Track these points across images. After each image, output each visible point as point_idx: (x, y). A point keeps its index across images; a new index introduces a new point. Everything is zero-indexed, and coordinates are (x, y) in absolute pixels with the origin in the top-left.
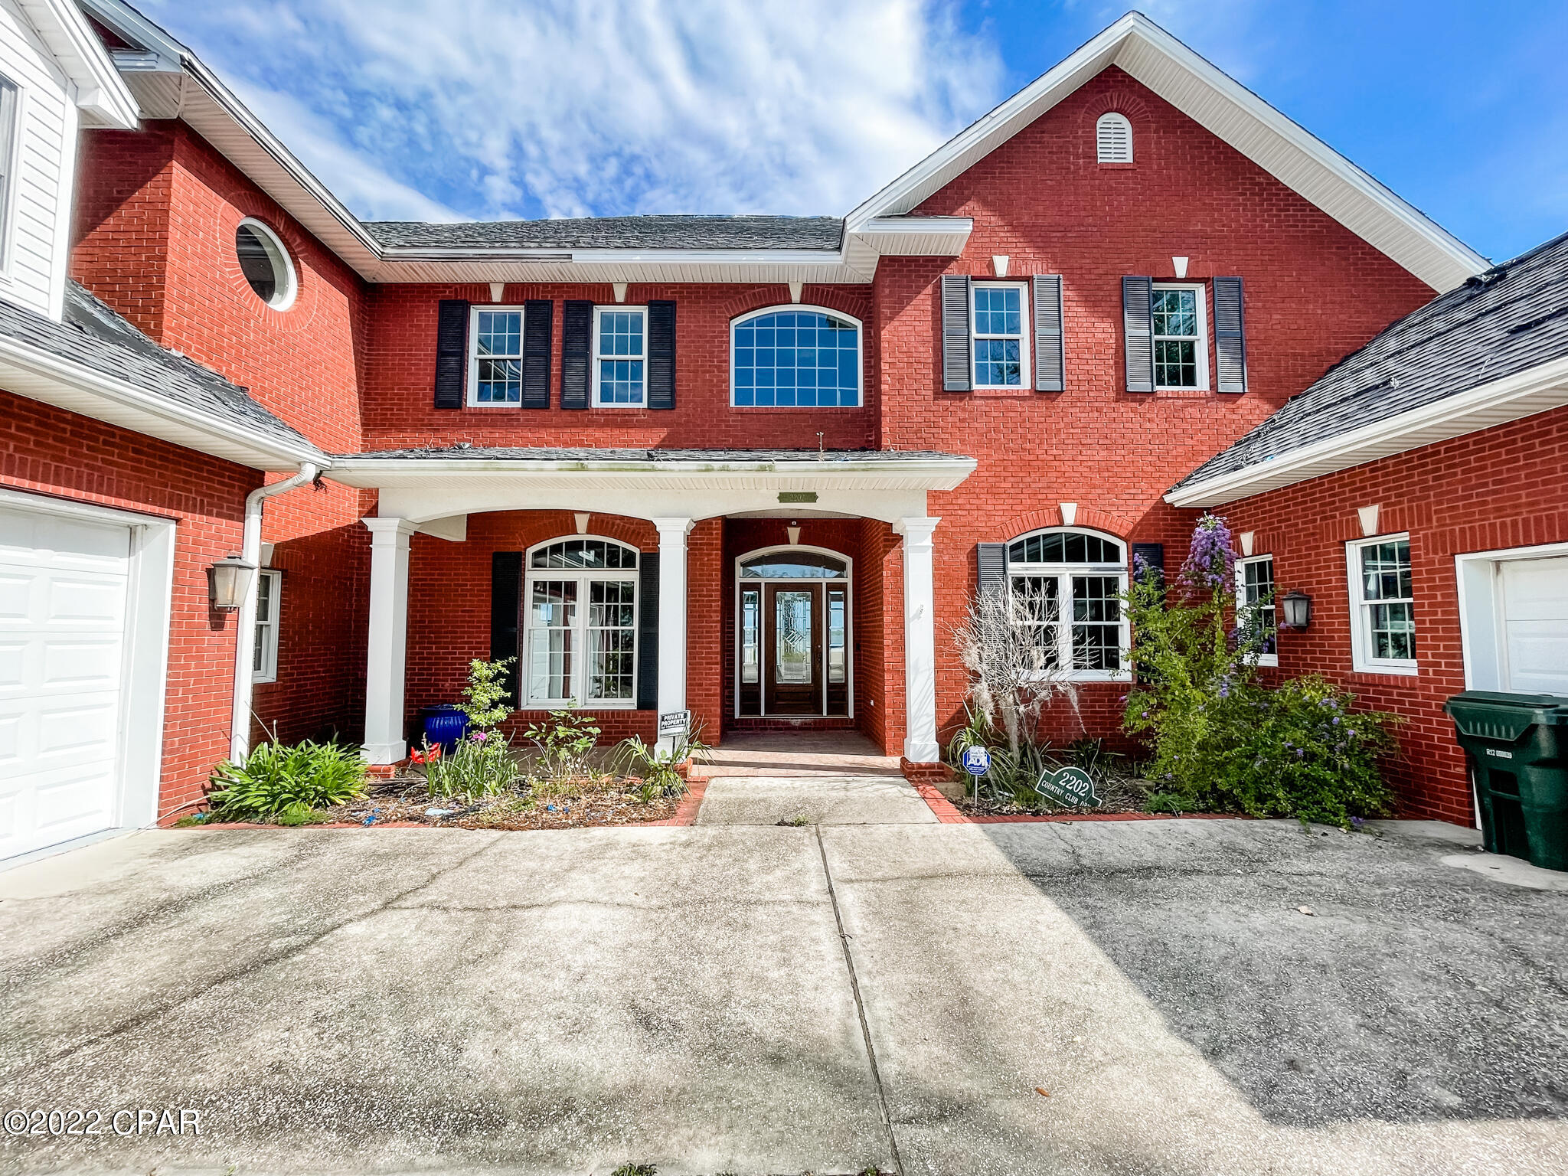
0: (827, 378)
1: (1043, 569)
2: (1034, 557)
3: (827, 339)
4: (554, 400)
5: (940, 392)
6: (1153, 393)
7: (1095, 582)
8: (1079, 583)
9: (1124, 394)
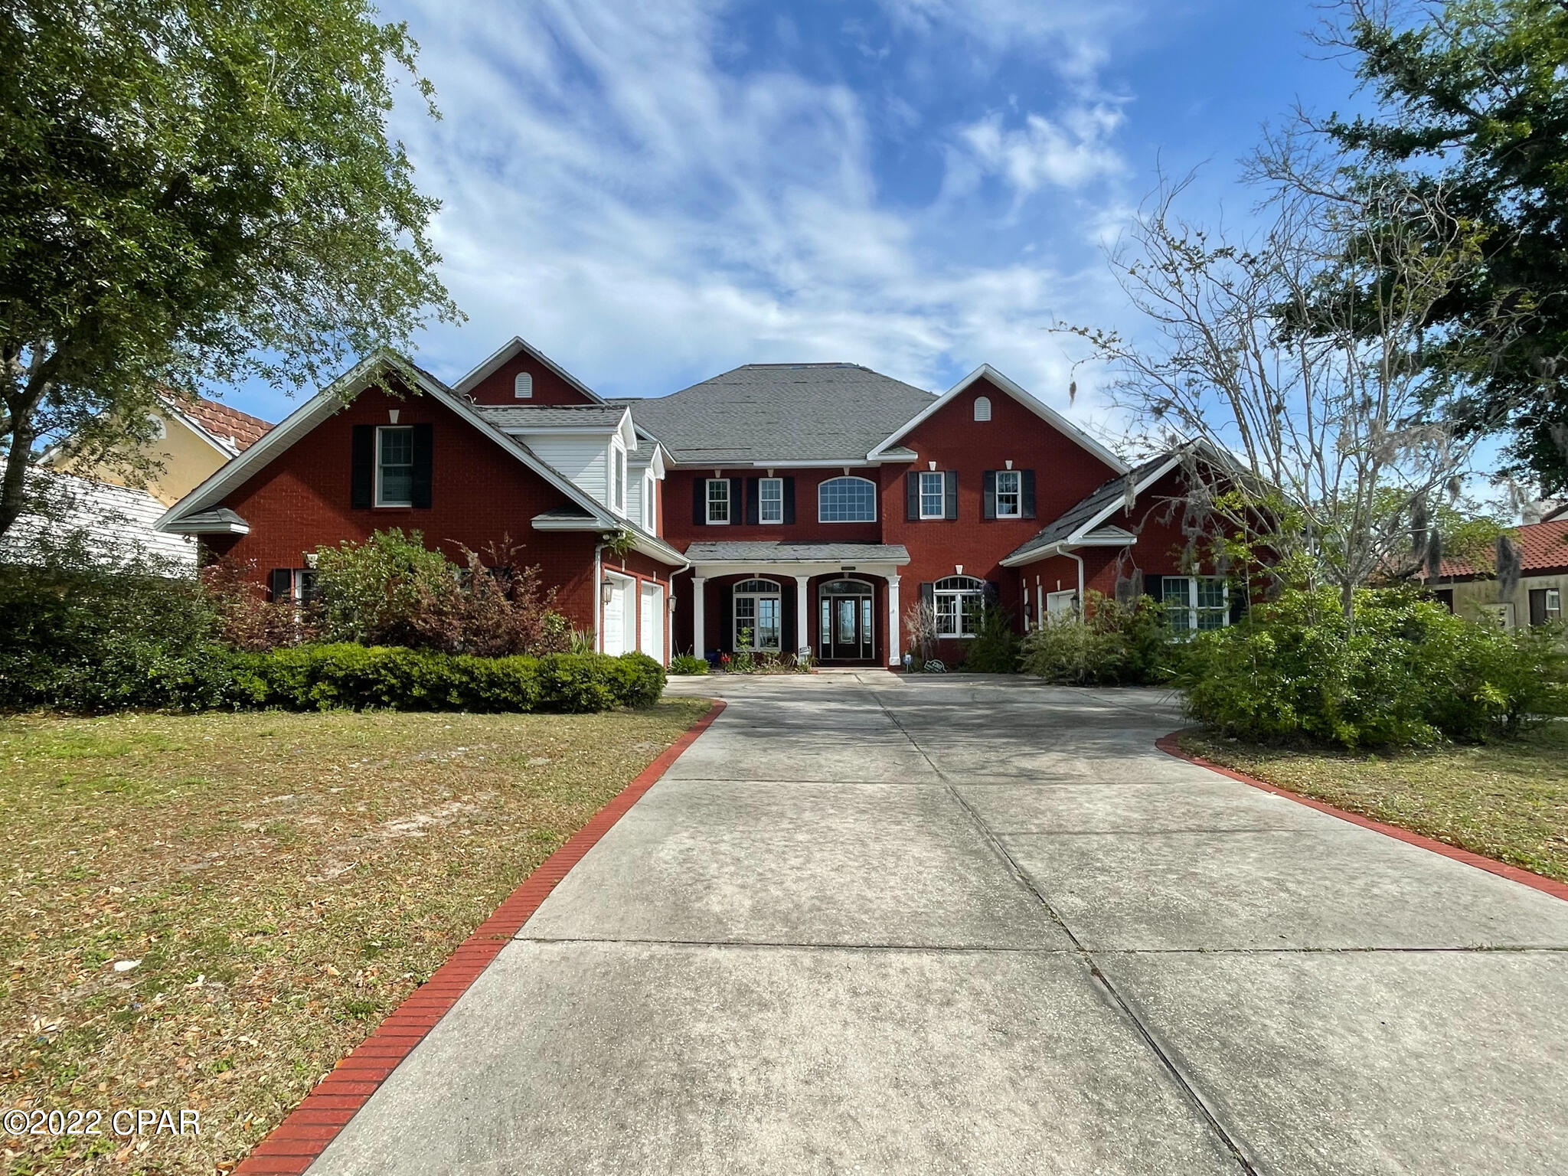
0: (861, 508)
1: (949, 592)
2: (946, 587)
3: (860, 490)
4: (744, 521)
5: (906, 520)
6: (995, 519)
7: (971, 598)
8: (964, 598)
9: (984, 520)
